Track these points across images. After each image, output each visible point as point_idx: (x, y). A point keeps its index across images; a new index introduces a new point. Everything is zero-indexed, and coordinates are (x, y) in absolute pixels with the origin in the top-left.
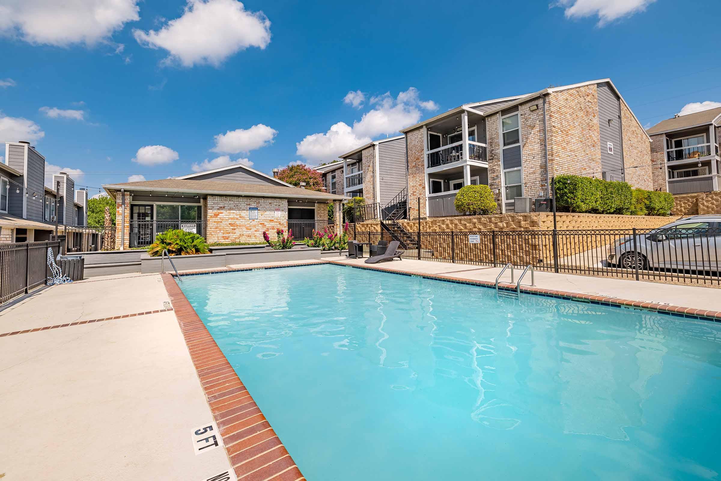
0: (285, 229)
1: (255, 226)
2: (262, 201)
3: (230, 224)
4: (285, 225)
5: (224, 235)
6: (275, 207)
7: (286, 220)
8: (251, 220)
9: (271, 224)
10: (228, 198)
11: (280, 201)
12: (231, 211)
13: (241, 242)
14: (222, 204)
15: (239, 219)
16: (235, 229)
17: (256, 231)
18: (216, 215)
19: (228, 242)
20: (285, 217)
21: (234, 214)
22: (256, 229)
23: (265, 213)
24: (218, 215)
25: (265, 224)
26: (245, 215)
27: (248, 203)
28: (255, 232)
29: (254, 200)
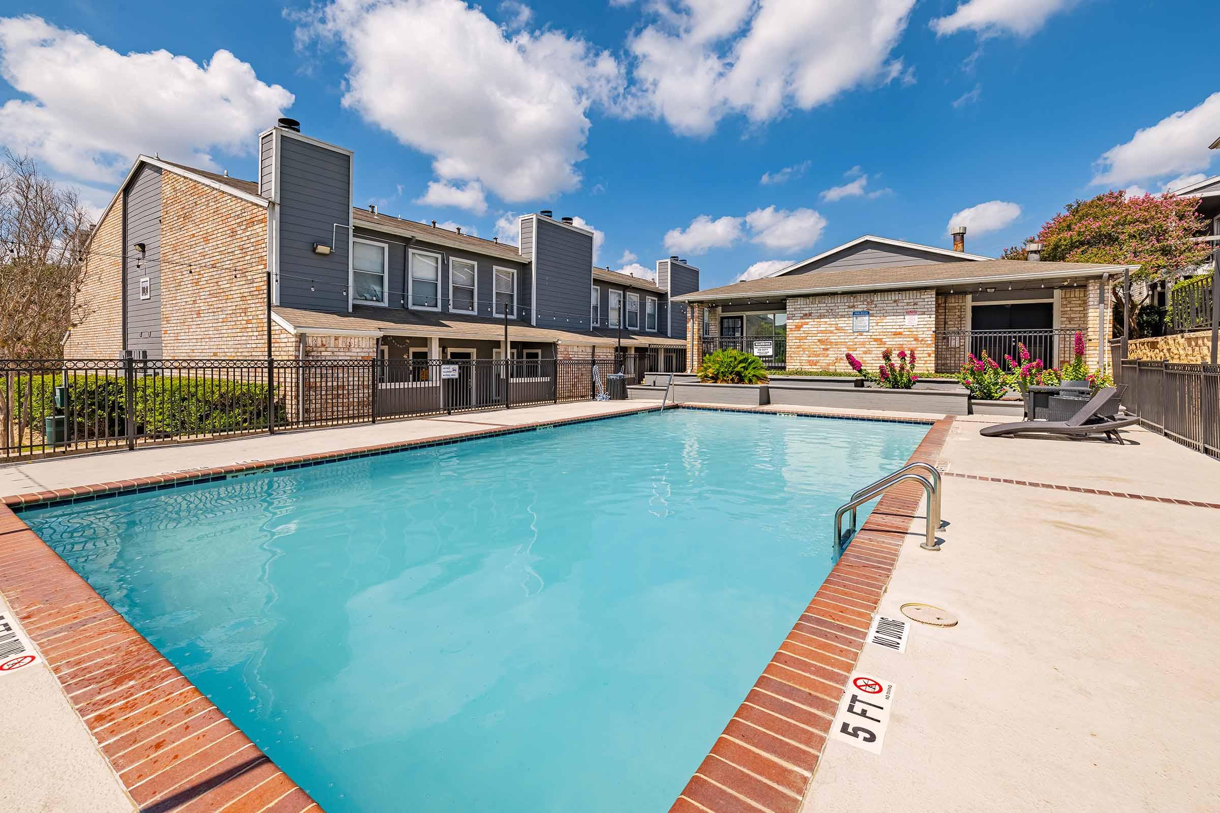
0: (929, 349)
1: (863, 344)
2: (877, 298)
3: (819, 340)
4: (929, 342)
5: (810, 358)
6: (905, 307)
7: (932, 333)
8: (856, 334)
9: (897, 339)
10: (817, 299)
11: (918, 294)
12: (822, 320)
13: (838, 371)
14: (807, 309)
15: (835, 331)
16: (827, 349)
17: (865, 353)
18: (798, 328)
19: (816, 370)
20: (928, 326)
21: (827, 323)
22: (865, 349)
23: (885, 321)
24: (801, 326)
25: (884, 340)
26: (845, 325)
27: (851, 304)
28: (864, 355)
29: (862, 297)
